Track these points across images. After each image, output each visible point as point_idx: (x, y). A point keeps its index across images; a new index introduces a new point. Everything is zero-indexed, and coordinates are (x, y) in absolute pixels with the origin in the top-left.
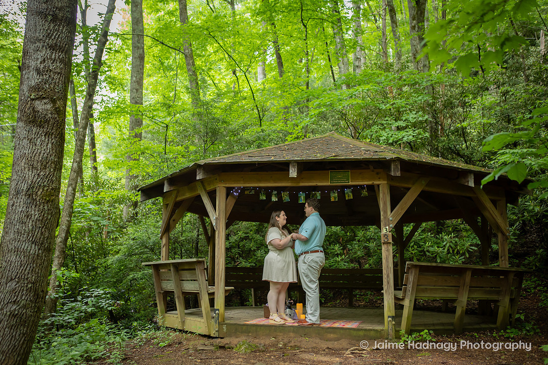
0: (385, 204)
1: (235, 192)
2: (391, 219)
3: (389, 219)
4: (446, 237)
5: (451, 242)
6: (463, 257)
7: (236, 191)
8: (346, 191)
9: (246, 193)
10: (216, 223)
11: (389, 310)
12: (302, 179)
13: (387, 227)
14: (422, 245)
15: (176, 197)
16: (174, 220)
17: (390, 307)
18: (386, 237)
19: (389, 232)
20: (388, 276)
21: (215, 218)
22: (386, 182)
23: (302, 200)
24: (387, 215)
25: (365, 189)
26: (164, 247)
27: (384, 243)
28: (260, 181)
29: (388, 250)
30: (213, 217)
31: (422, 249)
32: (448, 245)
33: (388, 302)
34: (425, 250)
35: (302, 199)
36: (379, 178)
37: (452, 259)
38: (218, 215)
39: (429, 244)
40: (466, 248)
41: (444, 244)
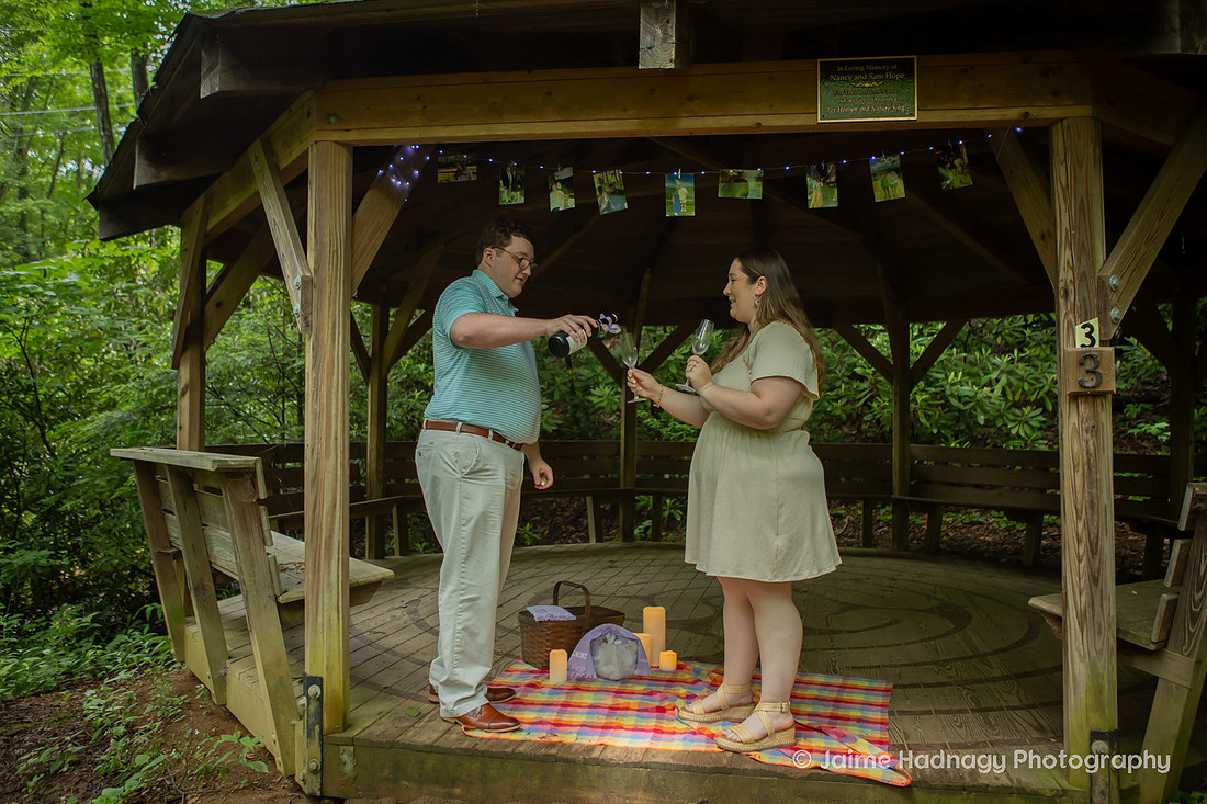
0: (1083, 210)
1: (394, 173)
2: (1114, 281)
3: (1102, 283)
4: (997, 360)
5: (1010, 373)
6: (1040, 410)
7: (403, 173)
8: (877, 163)
9: (441, 177)
10: (306, 303)
11: (1098, 706)
12: (691, 98)
13: (1095, 322)
14: (938, 380)
15: (205, 219)
16: (219, 305)
17: (1101, 692)
18: (1089, 365)
19: (1102, 343)
20: (1094, 548)
21: (299, 279)
22: (1084, 111)
23: (680, 205)
24: (1093, 264)
25: (959, 155)
26: (183, 394)
27: (1074, 397)
28: (496, 113)
29: (1095, 430)
30: (294, 277)
31: (939, 390)
32: (1004, 380)
33: (1092, 667)
34: (948, 392)
35: (683, 198)
36: (1056, 94)
37: (1011, 417)
38: (312, 265)
39: (956, 375)
40: (1046, 389)
41: (994, 376)
